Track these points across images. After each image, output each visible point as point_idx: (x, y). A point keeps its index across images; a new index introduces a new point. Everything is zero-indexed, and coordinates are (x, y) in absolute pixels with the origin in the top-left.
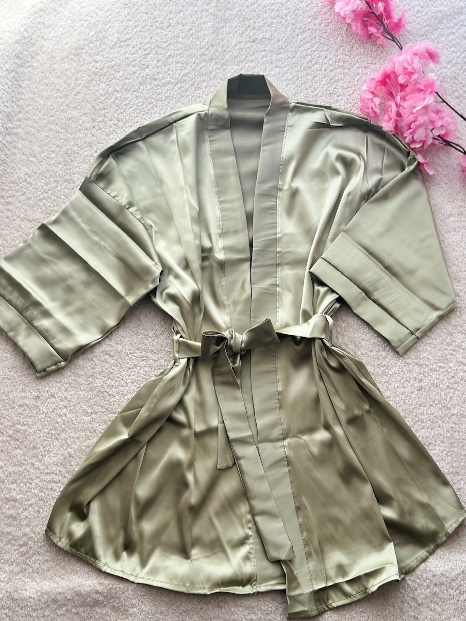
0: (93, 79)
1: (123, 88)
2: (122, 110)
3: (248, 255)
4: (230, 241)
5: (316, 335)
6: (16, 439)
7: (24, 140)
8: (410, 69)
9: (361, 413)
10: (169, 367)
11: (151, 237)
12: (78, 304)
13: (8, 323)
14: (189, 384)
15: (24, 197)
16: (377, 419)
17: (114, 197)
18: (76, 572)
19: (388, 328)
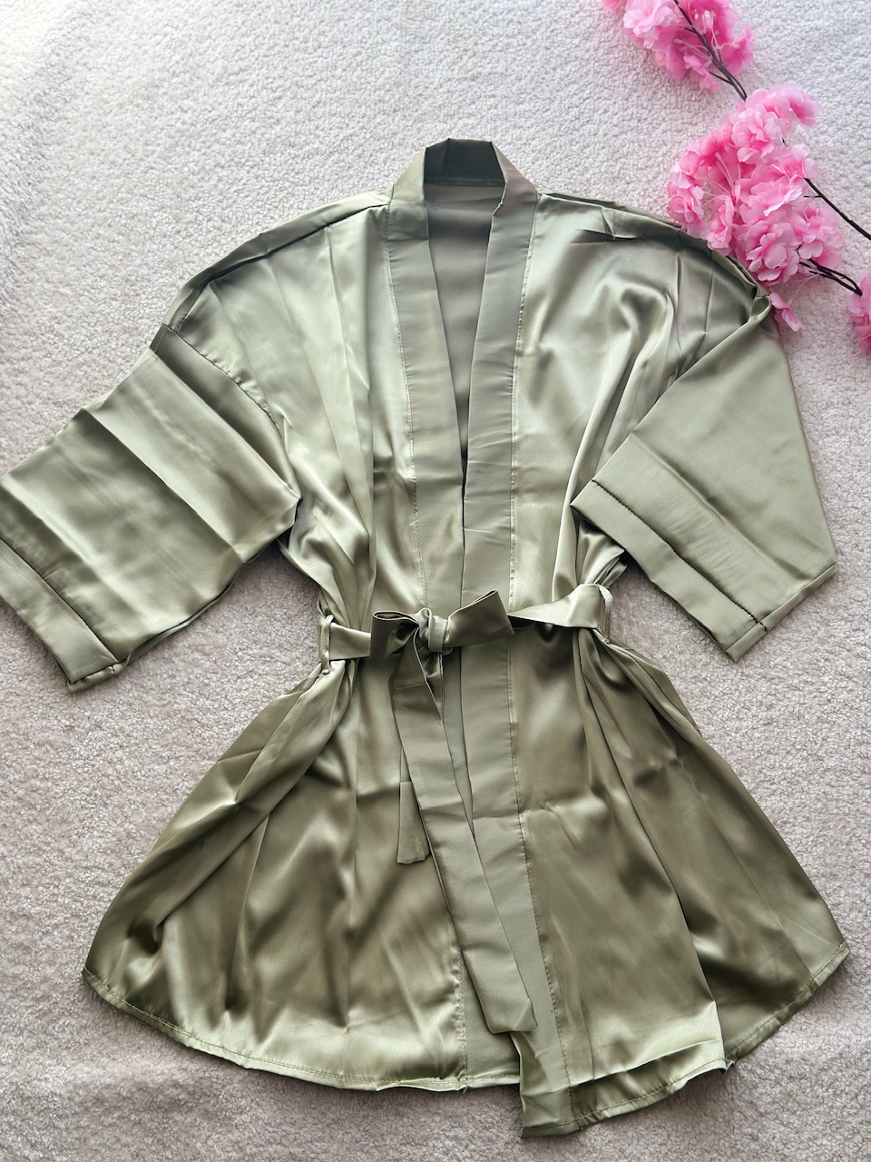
0: (177, 144)
1: (232, 160)
2: (231, 201)
3: (457, 473)
4: (426, 447)
5: (580, 622)
6: (31, 804)
7: (49, 254)
8: (760, 136)
9: (660, 766)
10: (312, 676)
11: (281, 436)
12: (146, 558)
13: (17, 591)
14: (348, 708)
15: (49, 360)
16: (690, 776)
17: (213, 362)
18: (139, 1048)
19: (712, 611)
